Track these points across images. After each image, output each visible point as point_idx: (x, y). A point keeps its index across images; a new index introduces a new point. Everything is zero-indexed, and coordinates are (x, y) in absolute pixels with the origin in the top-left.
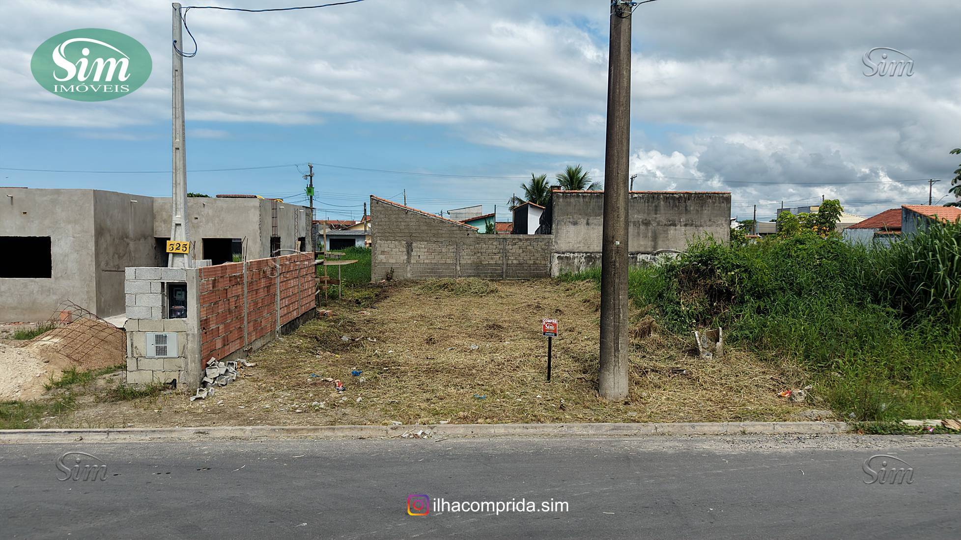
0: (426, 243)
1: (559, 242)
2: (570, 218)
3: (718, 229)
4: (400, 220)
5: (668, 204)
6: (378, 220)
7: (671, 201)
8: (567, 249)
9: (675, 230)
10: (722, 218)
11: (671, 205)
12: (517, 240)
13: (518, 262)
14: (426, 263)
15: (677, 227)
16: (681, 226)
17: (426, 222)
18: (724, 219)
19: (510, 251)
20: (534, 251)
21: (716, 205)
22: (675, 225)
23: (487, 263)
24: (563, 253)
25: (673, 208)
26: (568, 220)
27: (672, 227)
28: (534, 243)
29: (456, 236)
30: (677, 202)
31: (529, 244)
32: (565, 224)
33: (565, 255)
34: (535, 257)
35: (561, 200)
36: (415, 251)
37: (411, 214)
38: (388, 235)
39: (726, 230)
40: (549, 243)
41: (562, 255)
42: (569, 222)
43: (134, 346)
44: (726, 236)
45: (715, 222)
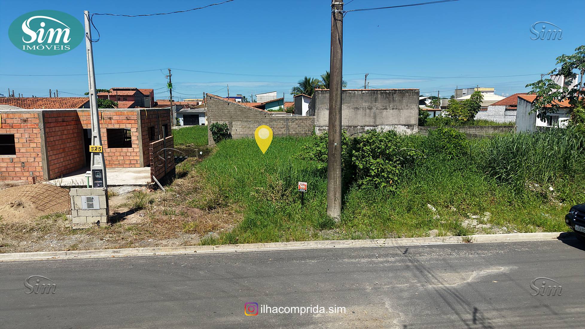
0: (240, 122)
1: (318, 120)
2: (325, 106)
3: (412, 111)
4: (225, 108)
6: (211, 109)
7: (385, 95)
8: (324, 124)
12: (294, 120)
13: (295, 133)
14: (241, 134)
15: (388, 110)
17: (240, 109)
18: (415, 105)
19: (290, 126)
20: (305, 126)
21: (410, 96)
22: (386, 109)
23: (277, 133)
24: (322, 127)
25: (385, 99)
28: (305, 121)
29: (258, 117)
30: (388, 95)
31: (302, 122)
32: (323, 109)
34: (305, 130)
35: (320, 95)
36: (234, 127)
37: (231, 105)
38: (217, 117)
39: (416, 111)
40: (313, 120)
43: (75, 204)
44: (416, 115)
45: (410, 107)
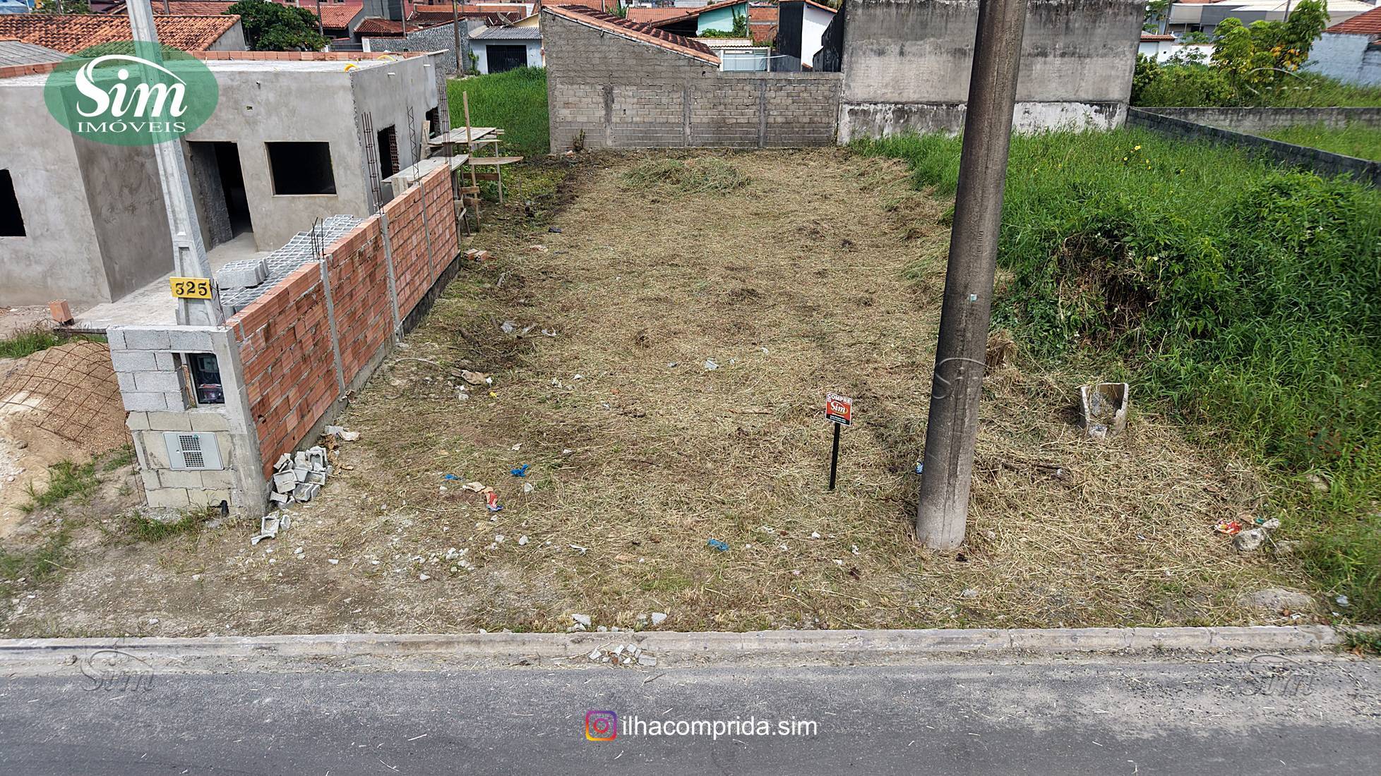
0: (635, 88)
1: (852, 84)
2: (872, 44)
3: (1117, 60)
4: (592, 48)
5: (1038, 18)
6: (555, 49)
7: (1044, 12)
8: (866, 96)
9: (1045, 63)
10: (1125, 42)
11: (1043, 20)
12: (783, 83)
13: (784, 120)
14: (636, 123)
15: (1047, 59)
16: (1055, 56)
17: (634, 52)
18: (1129, 43)
19: (772, 101)
20: (811, 101)
21: (1118, 18)
22: (1044, 54)
23: (735, 121)
24: (859, 104)
25: (1045, 24)
26: (870, 47)
27: (1039, 58)
28: (812, 87)
29: (683, 76)
30: (1053, 14)
31: (803, 89)
32: (864, 53)
33: (862, 107)
34: (812, 112)
35: (860, 11)
36: (618, 102)
37: (610, 38)
38: (572, 74)
39: (1129, 62)
40: (837, 85)
41: (856, 108)
42: (872, 50)
43: (149, 452)
44: (1127, 74)
45: (1111, 49)
